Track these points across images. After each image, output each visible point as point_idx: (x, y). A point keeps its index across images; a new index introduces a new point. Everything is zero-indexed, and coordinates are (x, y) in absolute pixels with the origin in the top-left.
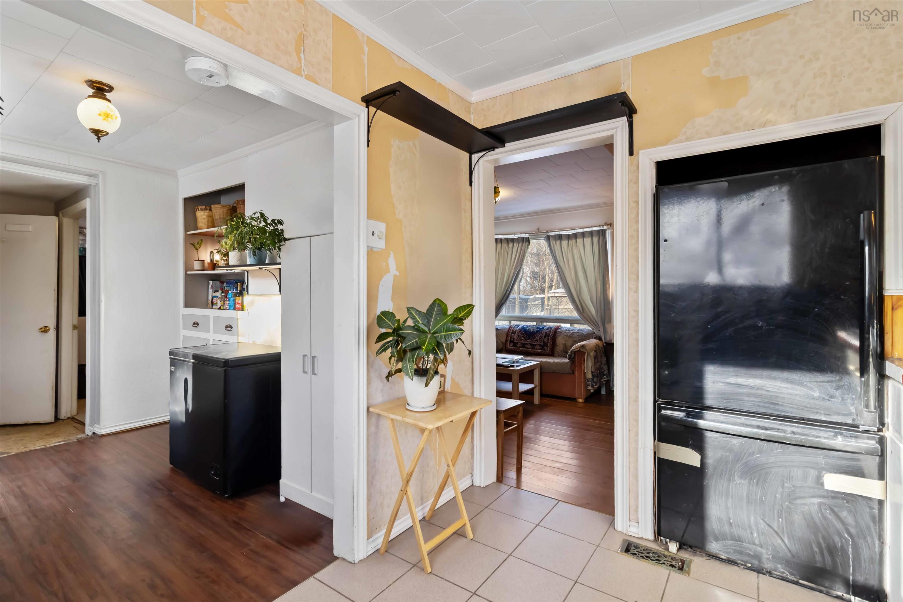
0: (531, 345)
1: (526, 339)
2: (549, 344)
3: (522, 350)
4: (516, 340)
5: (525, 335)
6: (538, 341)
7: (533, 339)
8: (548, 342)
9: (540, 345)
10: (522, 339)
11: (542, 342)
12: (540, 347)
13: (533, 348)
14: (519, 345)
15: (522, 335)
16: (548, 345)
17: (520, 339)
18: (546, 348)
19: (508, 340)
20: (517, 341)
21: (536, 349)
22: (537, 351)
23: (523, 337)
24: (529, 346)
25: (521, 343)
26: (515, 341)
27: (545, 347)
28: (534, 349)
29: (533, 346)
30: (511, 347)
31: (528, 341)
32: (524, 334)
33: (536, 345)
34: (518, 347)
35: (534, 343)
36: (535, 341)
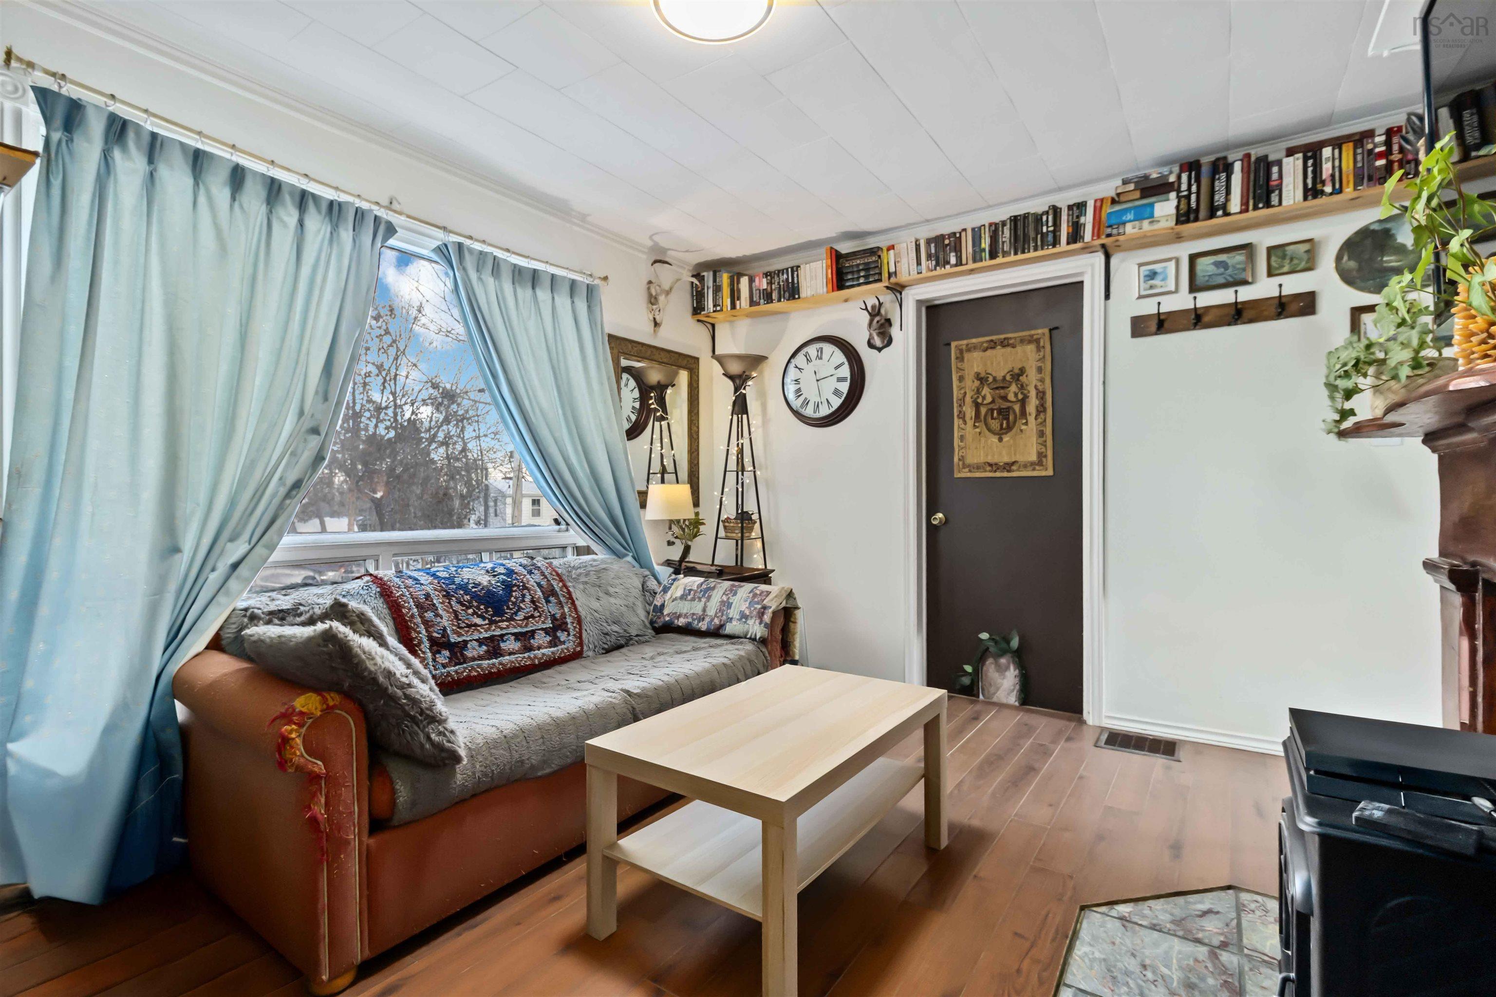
0: (517, 636)
1: (491, 622)
2: (569, 620)
3: (494, 664)
4: (455, 632)
5: (478, 608)
6: (532, 616)
7: (516, 613)
8: (564, 616)
9: (546, 631)
10: (476, 625)
11: (546, 618)
12: (548, 638)
13: (528, 649)
14: (473, 650)
15: (468, 608)
16: (566, 623)
17: (469, 626)
18: (562, 636)
19: (420, 642)
20: (460, 635)
21: (539, 648)
22: (544, 654)
23: (479, 616)
24: (511, 644)
25: (481, 642)
26: (454, 639)
27: (559, 634)
28: (530, 649)
29: (525, 638)
30: (444, 666)
31: (504, 624)
32: (475, 604)
33: (533, 632)
34: (474, 659)
35: (526, 626)
36: (526, 618)
